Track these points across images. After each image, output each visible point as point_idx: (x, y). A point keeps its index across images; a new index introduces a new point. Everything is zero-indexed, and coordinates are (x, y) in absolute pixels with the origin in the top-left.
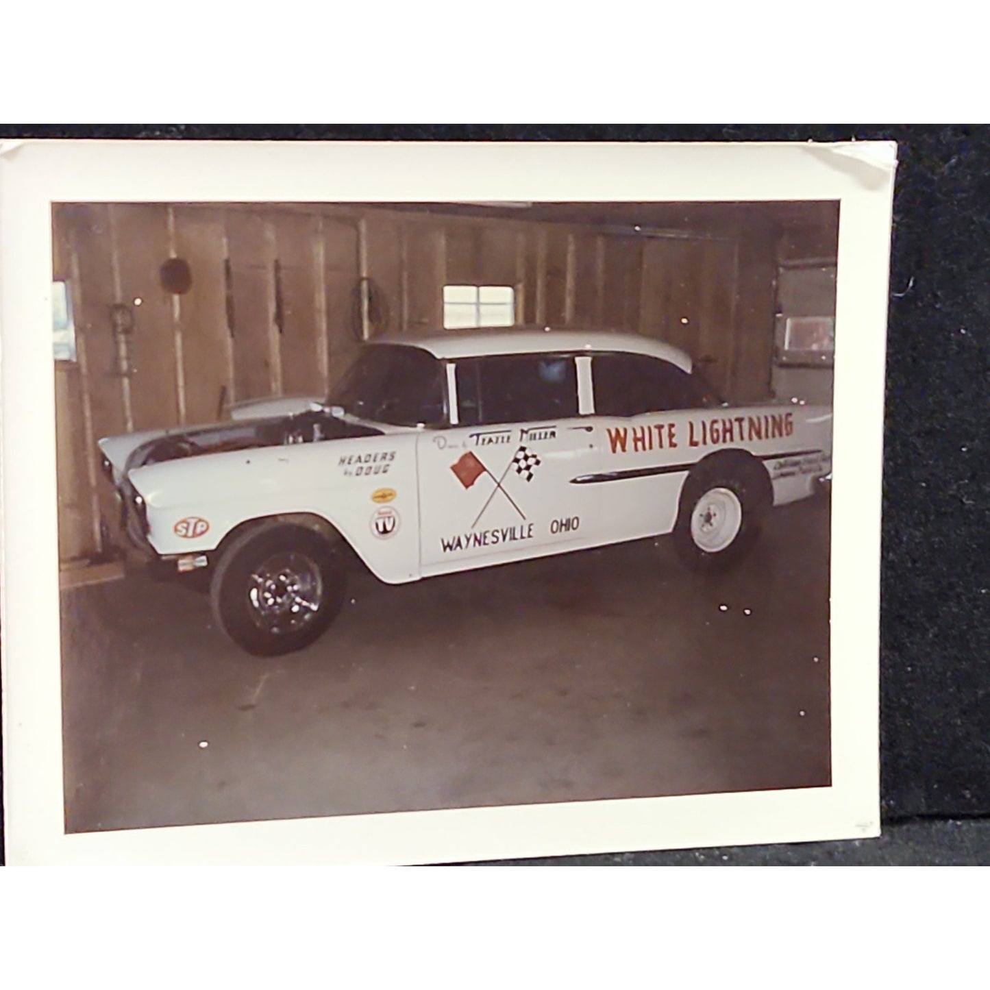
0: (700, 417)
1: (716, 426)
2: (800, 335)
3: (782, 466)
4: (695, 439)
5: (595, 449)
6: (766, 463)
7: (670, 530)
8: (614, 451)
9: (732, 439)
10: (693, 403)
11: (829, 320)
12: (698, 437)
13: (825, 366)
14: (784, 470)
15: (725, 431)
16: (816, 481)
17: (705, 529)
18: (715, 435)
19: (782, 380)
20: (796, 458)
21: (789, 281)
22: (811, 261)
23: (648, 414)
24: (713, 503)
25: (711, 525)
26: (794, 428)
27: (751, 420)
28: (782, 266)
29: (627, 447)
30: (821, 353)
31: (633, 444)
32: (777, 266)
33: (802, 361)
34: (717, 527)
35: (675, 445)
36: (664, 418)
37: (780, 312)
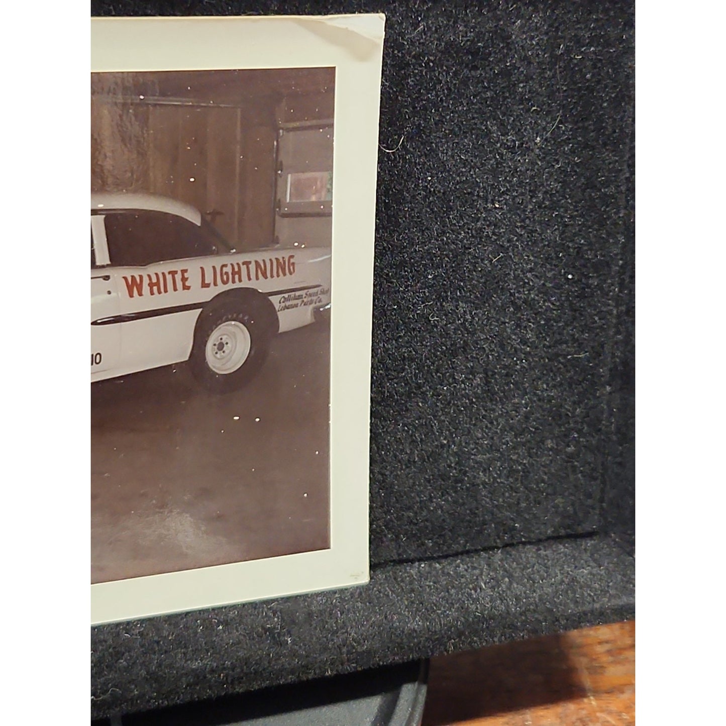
0: (210, 263)
1: (225, 270)
2: (298, 189)
3: (286, 300)
4: (207, 282)
5: (113, 294)
6: (270, 298)
7: (187, 359)
8: (131, 296)
9: (240, 280)
10: (204, 251)
11: (325, 174)
12: (209, 279)
13: (324, 214)
14: (288, 303)
15: (234, 273)
16: (316, 311)
17: (218, 356)
18: (225, 277)
19: (284, 228)
20: (298, 293)
21: (289, 141)
22: (308, 123)
23: (162, 262)
24: (224, 335)
25: (224, 352)
26: (296, 268)
27: (256, 262)
28: (282, 129)
29: (143, 293)
30: (320, 203)
31: (149, 288)
32: (276, 129)
33: (302, 210)
34: (229, 354)
35: (188, 288)
36: (177, 265)
37: (281, 169)
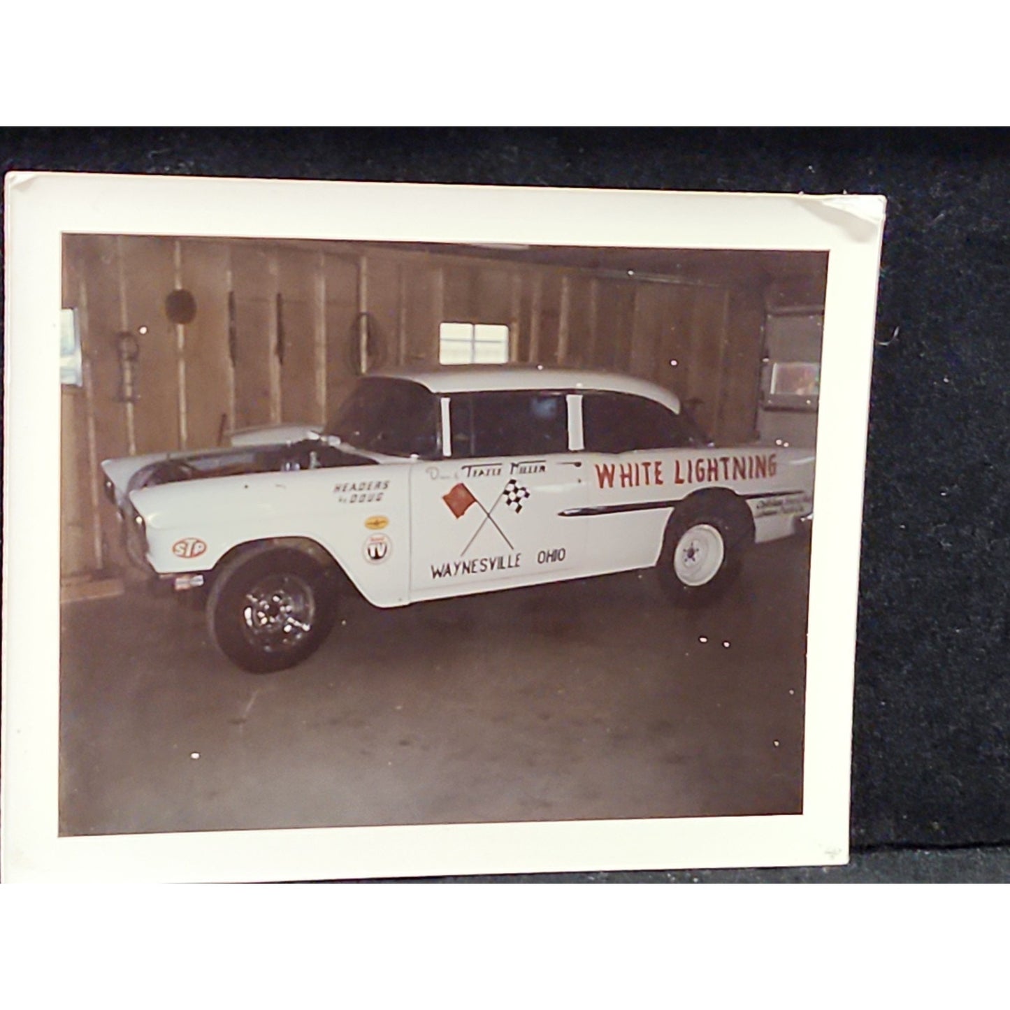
0: (686, 456)
1: (701, 465)
2: (785, 380)
3: (765, 505)
4: (681, 477)
5: (583, 483)
6: (749, 502)
7: (653, 564)
8: (602, 486)
9: (716, 478)
10: (679, 442)
11: (814, 366)
12: (683, 475)
13: (808, 410)
14: (768, 509)
15: (710, 469)
16: (797, 521)
17: (688, 564)
18: (700, 474)
19: (767, 422)
20: (779, 498)
21: (778, 328)
22: (798, 309)
23: (636, 451)
24: (696, 539)
25: (694, 560)
26: (777, 469)
27: (736, 461)
28: (771, 313)
29: (614, 483)
30: (806, 398)
31: (620, 480)
32: (765, 313)
33: (787, 404)
34: (699, 562)
35: (661, 482)
36: (651, 456)
37: (767, 357)
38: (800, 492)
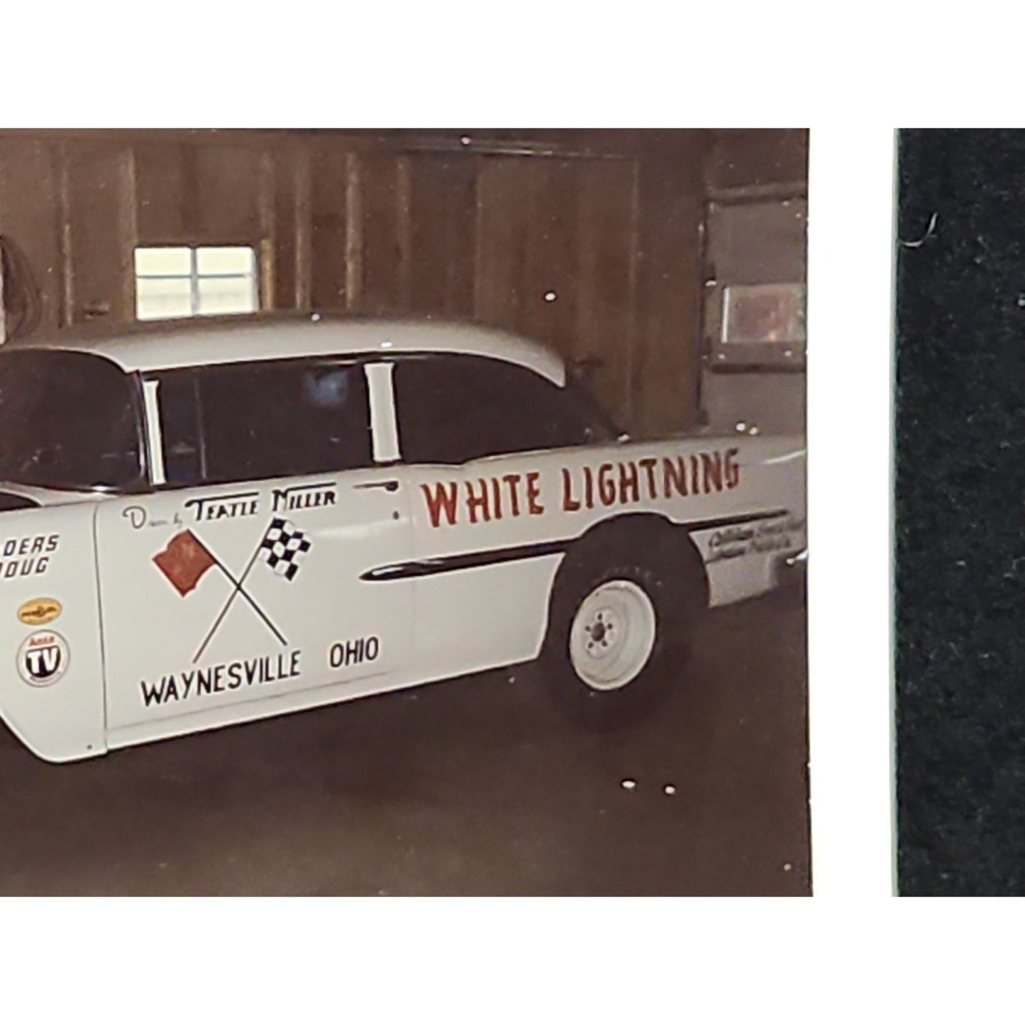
0: (580, 461)
1: (607, 475)
2: (747, 317)
3: (722, 540)
4: (573, 498)
5: (403, 519)
6: (694, 535)
7: (534, 656)
8: (436, 523)
9: (636, 498)
10: (568, 437)
11: (795, 289)
12: (578, 495)
13: (789, 368)
14: (727, 547)
15: (624, 483)
16: (781, 565)
17: (593, 651)
18: (607, 491)
19: (718, 393)
20: (746, 527)
21: (729, 225)
22: (763, 190)
23: (492, 458)
24: (605, 608)
25: (605, 644)
26: (740, 474)
27: (667, 462)
28: (714, 200)
29: (457, 516)
30: (783, 347)
31: (467, 509)
32: (706, 203)
33: (752, 359)
34: (615, 646)
35: (540, 510)
36: (519, 464)
37: (713, 279)
38: (783, 513)
